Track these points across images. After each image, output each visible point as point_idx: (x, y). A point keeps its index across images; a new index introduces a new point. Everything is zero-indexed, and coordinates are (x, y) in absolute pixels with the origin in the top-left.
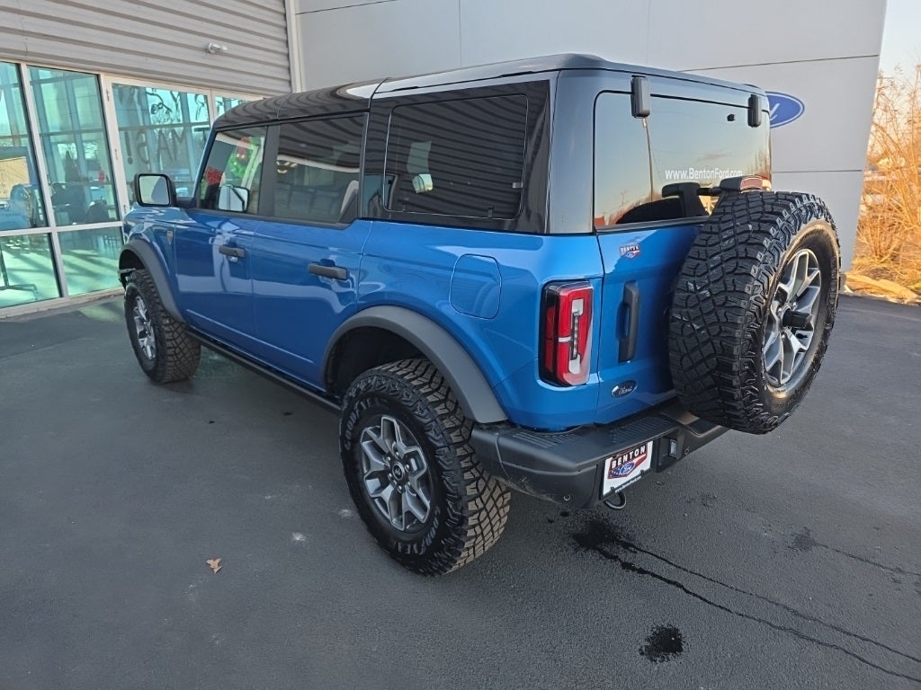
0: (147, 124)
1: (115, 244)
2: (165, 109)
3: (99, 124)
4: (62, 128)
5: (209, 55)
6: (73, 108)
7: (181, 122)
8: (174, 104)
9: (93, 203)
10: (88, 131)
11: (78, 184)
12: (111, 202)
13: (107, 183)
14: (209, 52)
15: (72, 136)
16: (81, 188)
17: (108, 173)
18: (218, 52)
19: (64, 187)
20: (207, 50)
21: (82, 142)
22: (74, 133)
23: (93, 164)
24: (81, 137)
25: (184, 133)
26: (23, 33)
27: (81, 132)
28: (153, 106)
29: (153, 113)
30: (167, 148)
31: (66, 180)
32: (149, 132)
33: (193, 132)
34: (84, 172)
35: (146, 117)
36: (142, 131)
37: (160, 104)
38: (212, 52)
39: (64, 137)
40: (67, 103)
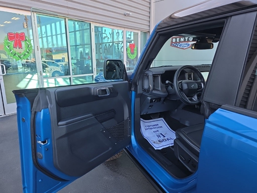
0: (102, 42)
1: (90, 78)
2: (107, 38)
3: (90, 43)
4: (80, 44)
5: (125, 17)
6: (83, 38)
7: (112, 41)
8: (110, 36)
9: (86, 65)
10: (86, 45)
11: (83, 59)
12: (91, 65)
13: (90, 59)
14: (126, 15)
15: (82, 46)
16: (83, 61)
17: (90, 56)
18: (128, 15)
19: (79, 60)
20: (125, 15)
21: (85, 48)
22: (83, 45)
23: (87, 54)
24: (85, 46)
25: (112, 45)
26: (67, 7)
27: (85, 45)
28: (104, 37)
29: (104, 39)
30: (107, 49)
31: (80, 58)
32: (102, 45)
33: (115, 44)
34: (85, 56)
35: (102, 40)
36: (101, 44)
37: (106, 36)
38: (127, 15)
39: (81, 46)
40: (82, 37)
